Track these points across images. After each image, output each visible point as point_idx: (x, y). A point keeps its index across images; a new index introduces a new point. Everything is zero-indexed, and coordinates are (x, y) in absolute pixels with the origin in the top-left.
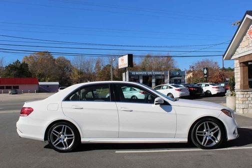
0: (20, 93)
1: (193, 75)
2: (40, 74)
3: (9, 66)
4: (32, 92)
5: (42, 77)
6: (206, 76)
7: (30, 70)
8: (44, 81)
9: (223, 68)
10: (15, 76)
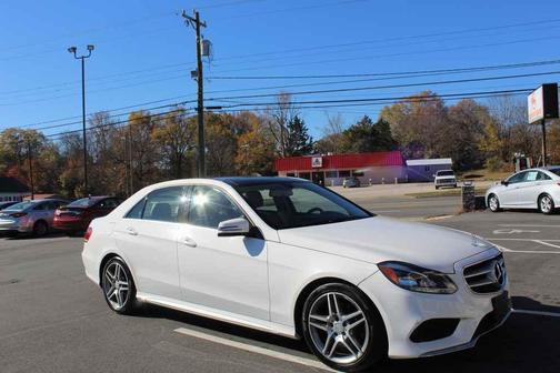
0: (366, 184)
2: (411, 144)
3: (350, 130)
4: (390, 182)
5: (416, 149)
7: (393, 135)
8: (422, 157)
10: (363, 149)
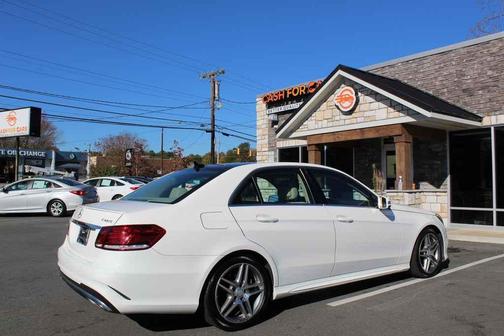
1: (98, 161)
6: (129, 164)
9: (162, 151)
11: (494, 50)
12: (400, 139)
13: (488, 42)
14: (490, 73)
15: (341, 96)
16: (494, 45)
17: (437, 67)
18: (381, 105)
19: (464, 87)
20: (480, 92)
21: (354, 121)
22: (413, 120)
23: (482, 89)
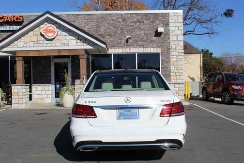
11: (115, 18)
12: (83, 57)
13: (112, 14)
14: (112, 28)
15: (46, 29)
16: (114, 16)
17: (86, 21)
18: (73, 38)
19: (100, 33)
20: (108, 37)
21: (54, 45)
22: (92, 48)
23: (108, 35)
